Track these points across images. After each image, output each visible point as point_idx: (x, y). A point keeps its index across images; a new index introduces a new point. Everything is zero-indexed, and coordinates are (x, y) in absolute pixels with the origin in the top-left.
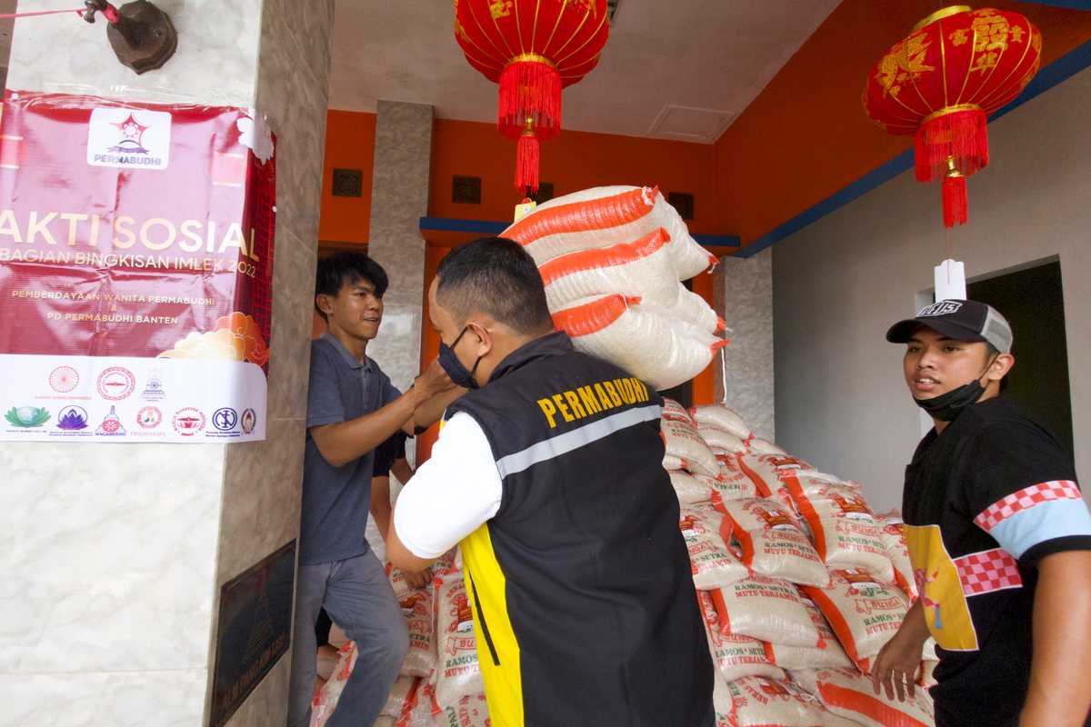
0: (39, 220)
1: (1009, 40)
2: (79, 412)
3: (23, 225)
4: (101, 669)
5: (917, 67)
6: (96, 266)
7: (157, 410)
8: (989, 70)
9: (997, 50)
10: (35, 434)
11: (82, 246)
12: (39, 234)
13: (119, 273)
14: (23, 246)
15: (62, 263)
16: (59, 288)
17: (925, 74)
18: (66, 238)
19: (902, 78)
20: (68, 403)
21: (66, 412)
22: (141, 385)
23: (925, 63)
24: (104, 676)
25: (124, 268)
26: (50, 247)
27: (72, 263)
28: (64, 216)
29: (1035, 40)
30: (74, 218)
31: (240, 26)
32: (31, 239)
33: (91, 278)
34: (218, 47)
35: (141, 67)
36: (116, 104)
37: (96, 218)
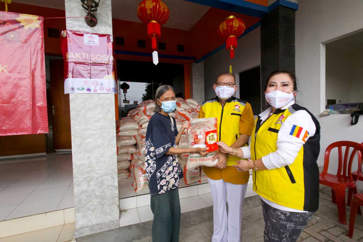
0: (77, 54)
1: (239, 25)
2: (89, 88)
3: (75, 55)
4: (99, 129)
5: (225, 28)
6: (89, 63)
7: (103, 88)
8: (236, 30)
9: (237, 27)
10: (82, 92)
11: (86, 59)
12: (78, 57)
13: (93, 64)
14: (75, 59)
15: (83, 62)
16: (83, 67)
17: (226, 29)
18: (83, 58)
19: (223, 29)
20: (87, 86)
21: (87, 88)
22: (99, 84)
23: (226, 27)
24: (99, 130)
25: (93, 63)
26: (80, 59)
27: (84, 62)
28: (82, 54)
29: (243, 25)
30: (84, 54)
31: (108, 18)
32: (76, 58)
33: (88, 65)
34: (105, 23)
35: (91, 26)
36: (88, 33)
37: (87, 54)
